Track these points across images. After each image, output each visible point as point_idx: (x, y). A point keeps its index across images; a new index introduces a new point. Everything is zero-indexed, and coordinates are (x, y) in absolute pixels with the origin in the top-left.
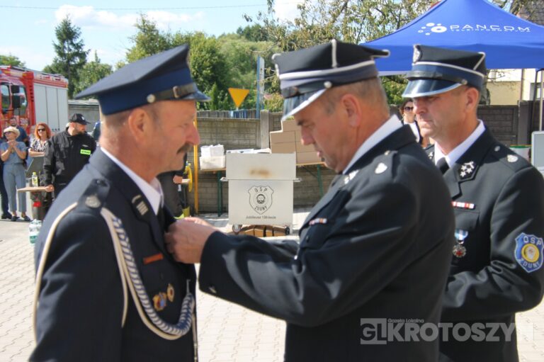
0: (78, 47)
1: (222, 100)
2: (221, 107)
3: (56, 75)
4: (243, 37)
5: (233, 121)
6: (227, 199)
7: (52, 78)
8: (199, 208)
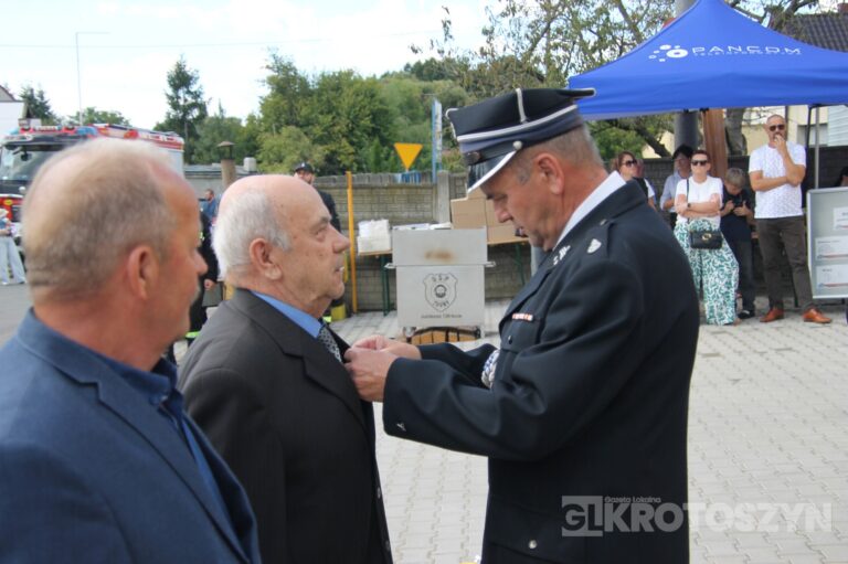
0: (196, 95)
1: (387, 159)
2: (386, 169)
3: (168, 133)
4: (414, 76)
5: (401, 187)
6: (395, 292)
7: (163, 137)
8: (358, 305)
